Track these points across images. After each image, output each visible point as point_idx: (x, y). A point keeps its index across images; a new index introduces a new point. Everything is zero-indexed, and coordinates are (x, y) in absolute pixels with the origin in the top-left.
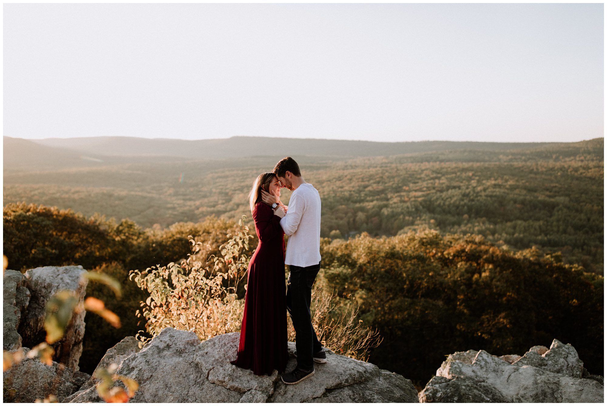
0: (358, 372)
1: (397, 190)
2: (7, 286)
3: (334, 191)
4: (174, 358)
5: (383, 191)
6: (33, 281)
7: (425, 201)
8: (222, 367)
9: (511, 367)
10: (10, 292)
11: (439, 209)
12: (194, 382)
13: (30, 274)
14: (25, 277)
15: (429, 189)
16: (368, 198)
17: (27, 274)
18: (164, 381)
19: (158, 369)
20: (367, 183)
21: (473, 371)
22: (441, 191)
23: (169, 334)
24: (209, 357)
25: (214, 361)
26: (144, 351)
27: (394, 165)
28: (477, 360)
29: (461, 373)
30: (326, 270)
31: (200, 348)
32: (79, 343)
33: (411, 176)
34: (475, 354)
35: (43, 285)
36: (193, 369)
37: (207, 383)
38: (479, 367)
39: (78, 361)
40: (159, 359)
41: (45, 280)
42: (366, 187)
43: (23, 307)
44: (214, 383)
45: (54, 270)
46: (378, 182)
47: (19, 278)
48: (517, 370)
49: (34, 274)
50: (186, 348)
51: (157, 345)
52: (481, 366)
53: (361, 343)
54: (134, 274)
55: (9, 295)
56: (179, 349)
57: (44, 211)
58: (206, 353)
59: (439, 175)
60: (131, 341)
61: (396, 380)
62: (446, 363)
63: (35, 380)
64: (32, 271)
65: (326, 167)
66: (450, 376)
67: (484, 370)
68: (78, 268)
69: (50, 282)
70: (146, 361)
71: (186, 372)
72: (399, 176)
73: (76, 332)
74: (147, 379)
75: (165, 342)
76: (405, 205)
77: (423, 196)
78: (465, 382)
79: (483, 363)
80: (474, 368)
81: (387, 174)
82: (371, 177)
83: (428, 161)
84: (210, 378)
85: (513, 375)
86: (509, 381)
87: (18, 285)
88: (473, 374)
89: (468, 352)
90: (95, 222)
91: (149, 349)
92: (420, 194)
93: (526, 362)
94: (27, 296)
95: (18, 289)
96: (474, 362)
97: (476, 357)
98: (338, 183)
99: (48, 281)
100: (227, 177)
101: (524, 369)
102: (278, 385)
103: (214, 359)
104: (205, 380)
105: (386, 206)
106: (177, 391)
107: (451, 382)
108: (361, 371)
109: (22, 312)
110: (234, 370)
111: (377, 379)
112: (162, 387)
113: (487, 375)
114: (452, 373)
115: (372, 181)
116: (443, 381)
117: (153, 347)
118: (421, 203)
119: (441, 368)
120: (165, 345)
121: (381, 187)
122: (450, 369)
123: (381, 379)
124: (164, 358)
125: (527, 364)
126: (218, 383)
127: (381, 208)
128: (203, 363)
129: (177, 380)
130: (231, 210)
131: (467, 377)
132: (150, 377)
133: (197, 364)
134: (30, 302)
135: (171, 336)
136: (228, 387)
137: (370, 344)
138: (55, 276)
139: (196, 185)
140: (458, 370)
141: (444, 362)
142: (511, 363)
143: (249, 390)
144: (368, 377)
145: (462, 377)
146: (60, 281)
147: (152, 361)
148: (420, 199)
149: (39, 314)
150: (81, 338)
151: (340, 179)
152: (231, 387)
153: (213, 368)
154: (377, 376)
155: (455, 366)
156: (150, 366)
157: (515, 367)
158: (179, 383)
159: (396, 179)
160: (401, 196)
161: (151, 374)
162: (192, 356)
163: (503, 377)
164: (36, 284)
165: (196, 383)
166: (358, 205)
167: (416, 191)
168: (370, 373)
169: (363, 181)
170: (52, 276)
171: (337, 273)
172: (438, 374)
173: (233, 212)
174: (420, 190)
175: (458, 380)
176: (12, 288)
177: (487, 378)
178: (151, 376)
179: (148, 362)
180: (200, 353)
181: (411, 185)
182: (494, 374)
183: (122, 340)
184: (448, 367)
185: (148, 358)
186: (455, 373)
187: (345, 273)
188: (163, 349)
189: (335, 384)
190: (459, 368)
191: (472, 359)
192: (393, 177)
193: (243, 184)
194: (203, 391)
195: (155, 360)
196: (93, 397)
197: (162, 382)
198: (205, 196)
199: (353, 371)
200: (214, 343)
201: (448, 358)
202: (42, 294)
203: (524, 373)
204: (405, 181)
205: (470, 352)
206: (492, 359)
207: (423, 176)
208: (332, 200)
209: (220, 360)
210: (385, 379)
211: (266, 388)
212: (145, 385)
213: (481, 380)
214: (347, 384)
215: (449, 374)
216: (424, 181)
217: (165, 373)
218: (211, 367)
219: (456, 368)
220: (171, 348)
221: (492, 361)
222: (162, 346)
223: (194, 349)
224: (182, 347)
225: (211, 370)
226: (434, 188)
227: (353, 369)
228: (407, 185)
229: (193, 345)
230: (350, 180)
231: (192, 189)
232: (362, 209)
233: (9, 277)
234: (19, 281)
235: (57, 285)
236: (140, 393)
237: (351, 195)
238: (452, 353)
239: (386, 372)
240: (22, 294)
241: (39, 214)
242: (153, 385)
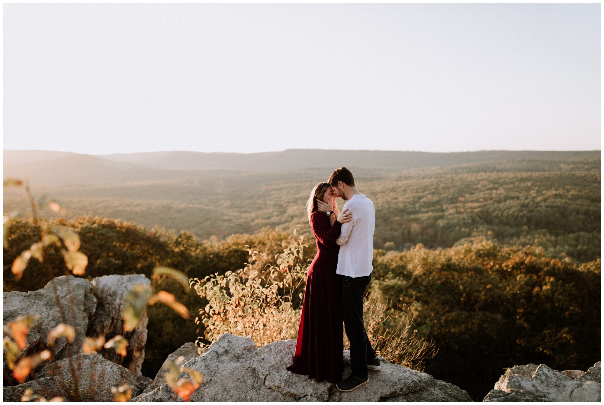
0: (413, 381)
1: (453, 201)
2: (76, 293)
3: (388, 203)
4: (232, 363)
5: (438, 202)
6: (99, 289)
7: (482, 212)
8: (278, 372)
9: (574, 382)
10: (79, 300)
11: (496, 220)
12: (251, 387)
13: (96, 282)
14: (92, 285)
15: (485, 199)
16: (423, 210)
17: (94, 282)
18: (222, 386)
19: (217, 374)
20: (421, 194)
21: (533, 386)
22: (499, 202)
23: (227, 340)
24: (265, 363)
25: (271, 366)
26: (203, 356)
27: (449, 176)
28: (537, 375)
29: (520, 387)
30: (380, 281)
31: (256, 354)
32: (142, 349)
33: (467, 186)
34: (535, 368)
35: (109, 293)
36: (250, 374)
37: (263, 387)
38: (539, 382)
39: (141, 366)
40: (217, 364)
41: (110, 288)
42: (420, 198)
43: (91, 313)
44: (270, 388)
45: (119, 279)
46: (433, 194)
47: (86, 286)
48: (580, 385)
49: (101, 282)
50: (243, 354)
51: (216, 350)
52: (541, 380)
53: (417, 354)
54: (193, 282)
55: (78, 302)
56: (236, 354)
57: (108, 223)
58: (263, 359)
59: (496, 186)
60: (191, 347)
61: (452, 391)
62: (505, 377)
63: (102, 382)
64: (98, 279)
65: (380, 178)
66: (509, 389)
67: (545, 384)
68: (141, 277)
69: (115, 290)
70: (206, 366)
71: (243, 377)
72: (454, 186)
73: (138, 339)
74: (207, 382)
75: (224, 348)
76: (461, 216)
77: (480, 207)
78: (525, 396)
79: (543, 378)
80: (534, 382)
81: (442, 185)
82: (425, 188)
83: (485, 172)
84: (266, 383)
85: (575, 390)
86: (572, 397)
87: (85, 292)
88: (533, 389)
89: (527, 366)
90: (155, 234)
91: (209, 354)
92: (476, 204)
93: (590, 377)
94: (94, 303)
95: (86, 296)
96: (534, 376)
97: (536, 371)
98: (392, 195)
99: (113, 289)
100: (281, 189)
101: (587, 385)
102: (333, 392)
103: (270, 365)
104: (262, 385)
105: (441, 217)
106: (235, 395)
107: (509, 396)
108: (415, 380)
109: (90, 318)
110: (289, 376)
111: (432, 389)
112: (220, 391)
113: (548, 390)
114: (511, 387)
115: (426, 192)
116: (501, 395)
117: (212, 352)
118: (478, 215)
119: (499, 382)
120: (224, 350)
121: (436, 198)
122: (509, 383)
123: (436, 389)
124: (222, 362)
125: (591, 380)
126: (275, 388)
127: (436, 219)
128: (260, 368)
129: (235, 384)
130: (285, 222)
131: (526, 392)
132: (209, 381)
133: (254, 370)
134: (97, 309)
135: (230, 342)
136: (284, 392)
137: (425, 355)
138: (119, 284)
139: (252, 197)
140: (517, 384)
141: (502, 376)
142: (574, 378)
143: (304, 396)
144: (423, 387)
145: (521, 391)
146: (125, 289)
147: (211, 365)
148: (476, 210)
149: (105, 320)
150: (143, 344)
151: (393, 190)
152: (287, 393)
153: (270, 373)
154: (433, 386)
155: (514, 379)
156: (209, 371)
157: (578, 382)
158: (237, 387)
159: (452, 190)
160: (456, 207)
161: (210, 378)
162: (249, 362)
163: (565, 392)
164: (102, 292)
165: (253, 388)
166: (412, 216)
167: (472, 202)
168: (425, 383)
169: (417, 192)
170: (117, 285)
171: (392, 284)
172: (496, 387)
173: (287, 224)
174: (477, 201)
175: (517, 395)
176: (80, 295)
177: (548, 393)
178: (211, 380)
179: (208, 366)
180: (257, 358)
181: (467, 196)
182: (555, 389)
183: (182, 346)
184: (506, 380)
185: (208, 362)
186: (515, 387)
187: (400, 285)
188: (222, 355)
189: (389, 393)
190: (519, 382)
191: (532, 373)
192: (448, 188)
193: (297, 196)
194: (260, 395)
195: (214, 365)
196: (157, 398)
197: (220, 386)
198: (260, 209)
199: (407, 380)
200: (271, 350)
201: (507, 372)
202: (108, 302)
203: (588, 389)
204: (461, 192)
205: (530, 366)
206: (554, 374)
207: (479, 186)
208: (385, 211)
209: (276, 366)
210: (440, 389)
211: (321, 394)
212: (205, 389)
213: (542, 394)
214: (401, 393)
215: (507, 387)
216: (481, 191)
217: (224, 378)
218: (268, 372)
219: (515, 381)
220: (229, 353)
221: (553, 376)
222: (220, 351)
223: (251, 355)
224: (240, 352)
225: (267, 375)
226: (491, 199)
227: (408, 378)
228: (463, 196)
229: (250, 351)
230: (405, 191)
231: (247, 202)
232: (417, 220)
233: (78, 284)
234: (87, 289)
235: (121, 292)
236: (200, 396)
237: (405, 206)
238: (511, 367)
239: (441, 383)
240: (89, 301)
241: (104, 226)
242: (212, 388)
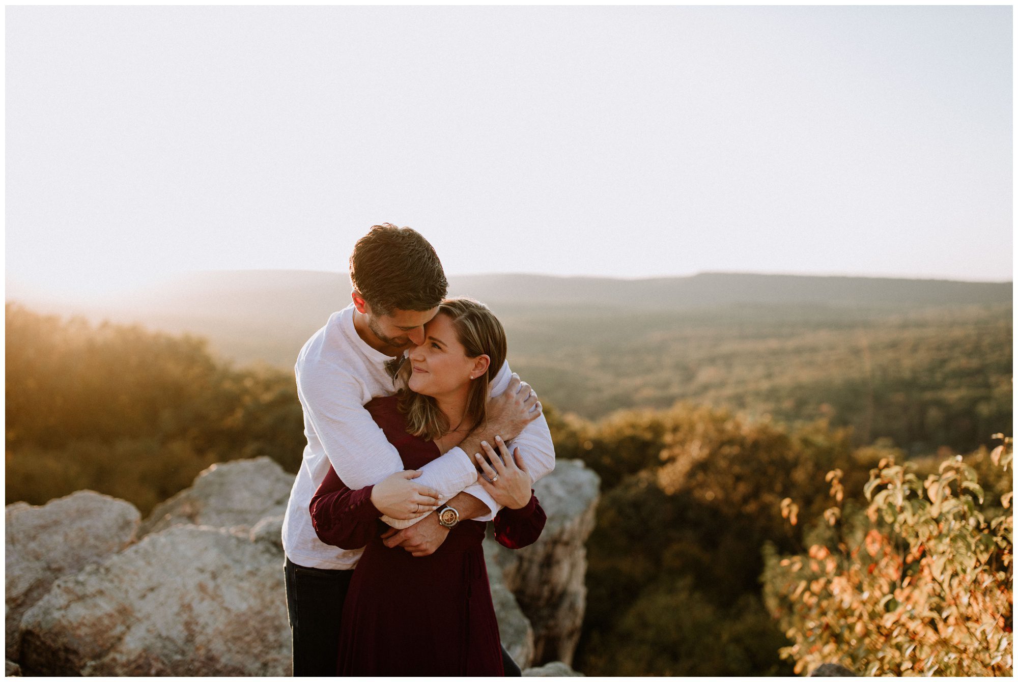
3: (884, 368)
5: (979, 371)
16: (950, 383)
20: (947, 354)
42: (943, 362)
46: (970, 354)
65: (866, 325)
73: (571, 609)
82: (955, 344)
98: (890, 355)
100: (687, 339)
105: (987, 399)
115: (956, 352)
121: (975, 363)
127: (975, 401)
130: (693, 395)
139: (636, 352)
150: (577, 623)
151: (893, 345)
166: (928, 396)
169: (939, 350)
198: (649, 371)
230: (915, 349)
231: (628, 359)
232: (937, 403)
237: (915, 376)
